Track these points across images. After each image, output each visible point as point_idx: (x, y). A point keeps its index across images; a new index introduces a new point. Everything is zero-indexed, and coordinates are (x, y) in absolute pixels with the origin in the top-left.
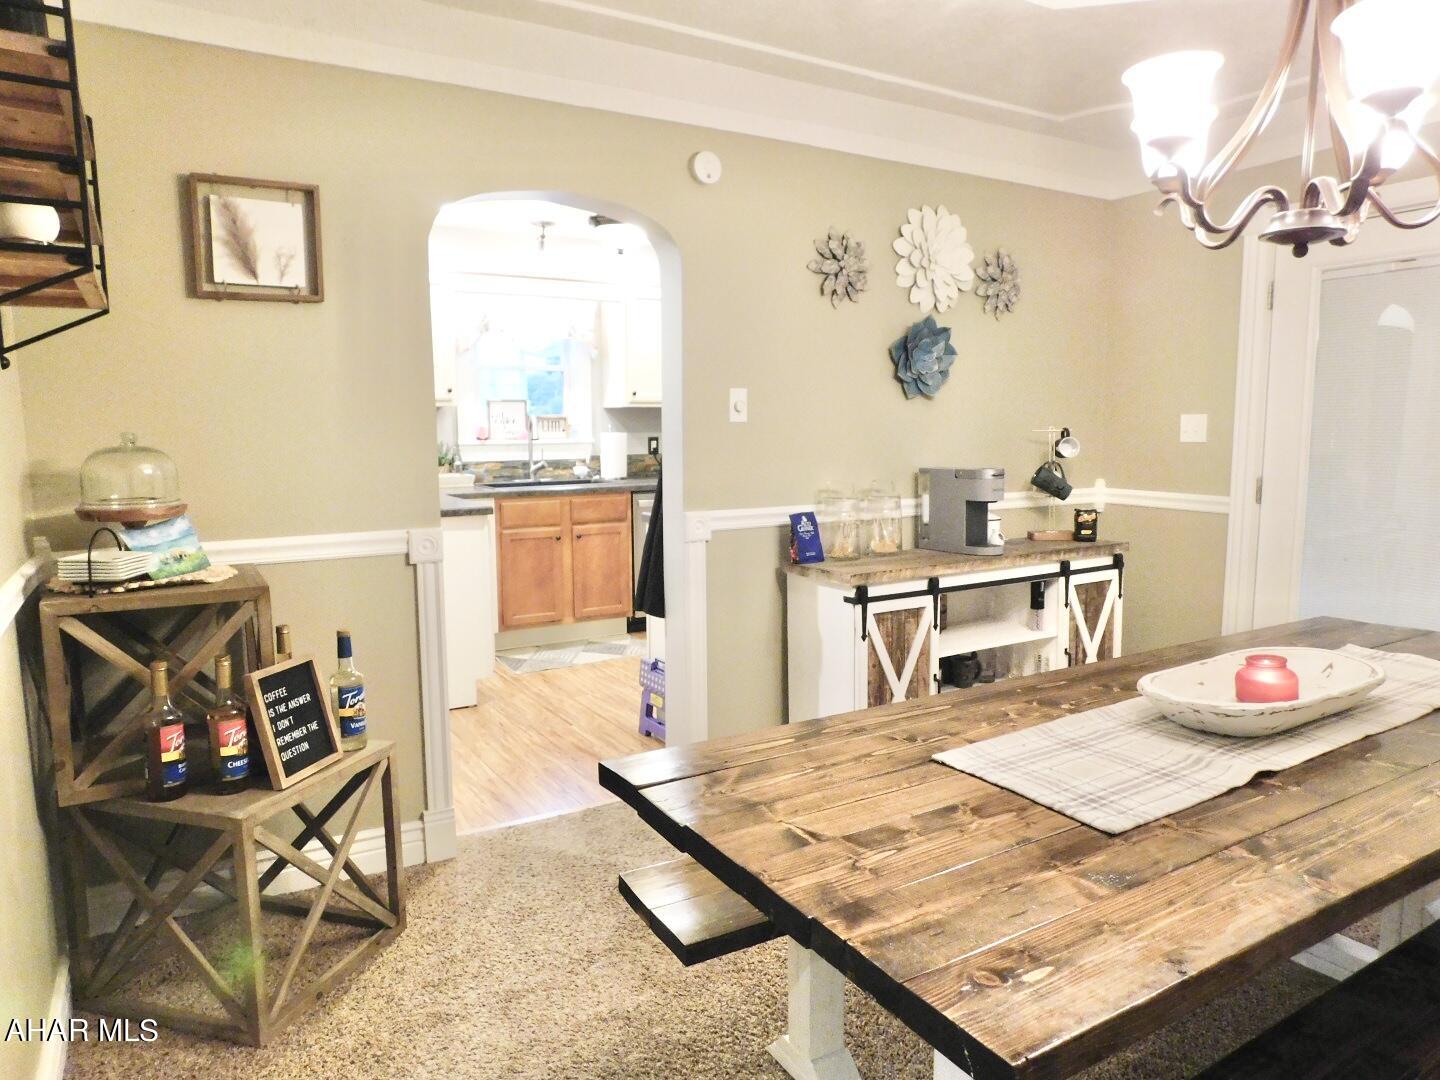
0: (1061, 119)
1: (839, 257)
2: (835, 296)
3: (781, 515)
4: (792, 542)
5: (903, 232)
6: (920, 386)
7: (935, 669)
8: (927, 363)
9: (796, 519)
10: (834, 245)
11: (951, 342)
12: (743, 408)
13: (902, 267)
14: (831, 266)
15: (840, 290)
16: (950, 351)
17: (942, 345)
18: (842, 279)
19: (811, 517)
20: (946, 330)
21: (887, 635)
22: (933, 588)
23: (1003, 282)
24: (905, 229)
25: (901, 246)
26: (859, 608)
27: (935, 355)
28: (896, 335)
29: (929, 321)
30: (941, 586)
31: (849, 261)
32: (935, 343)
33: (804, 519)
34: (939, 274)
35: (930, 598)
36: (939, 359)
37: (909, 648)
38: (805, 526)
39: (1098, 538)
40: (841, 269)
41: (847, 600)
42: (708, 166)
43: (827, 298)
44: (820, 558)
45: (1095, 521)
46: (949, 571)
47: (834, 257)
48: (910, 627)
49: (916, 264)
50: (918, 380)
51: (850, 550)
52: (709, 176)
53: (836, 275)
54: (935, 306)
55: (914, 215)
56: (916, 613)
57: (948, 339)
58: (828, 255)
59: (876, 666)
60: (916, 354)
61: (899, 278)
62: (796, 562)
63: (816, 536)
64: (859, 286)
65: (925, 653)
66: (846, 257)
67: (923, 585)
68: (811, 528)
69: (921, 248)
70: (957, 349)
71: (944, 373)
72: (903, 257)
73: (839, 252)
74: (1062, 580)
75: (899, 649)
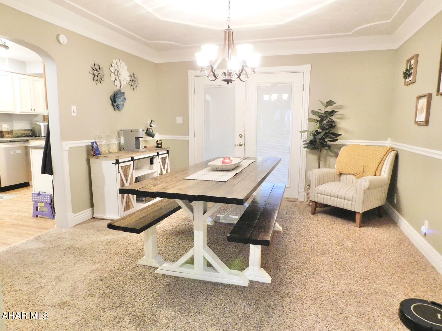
0: (149, 42)
1: (98, 71)
2: (97, 81)
3: (88, 142)
4: (92, 150)
5: (112, 66)
6: (118, 107)
7: (134, 180)
8: (119, 101)
9: (92, 143)
10: (96, 67)
11: (125, 96)
12: (75, 111)
13: (112, 75)
14: (96, 73)
15: (99, 80)
16: (125, 99)
17: (123, 97)
18: (99, 77)
19: (96, 142)
20: (124, 93)
21: (124, 172)
22: (132, 159)
23: (135, 82)
24: (113, 65)
25: (112, 69)
26: (117, 165)
27: (121, 99)
28: (112, 94)
29: (120, 90)
30: (134, 159)
31: (100, 72)
32: (121, 96)
33: (95, 143)
34: (121, 77)
35: (132, 162)
36: (122, 100)
37: (128, 175)
38: (95, 145)
39: (162, 147)
40: (99, 74)
41: (113, 163)
42: (63, 39)
43: (95, 81)
44: (100, 154)
45: (161, 142)
46: (136, 155)
47: (97, 70)
48: (128, 169)
49: (116, 74)
50: (117, 106)
51: (107, 152)
52: (64, 42)
53: (97, 75)
54: (120, 87)
55: (114, 61)
56: (129, 166)
57: (124, 96)
58: (95, 70)
59: (122, 180)
60: (117, 99)
61: (112, 78)
62: (94, 155)
63: (98, 148)
64: (103, 79)
65: (132, 176)
66: (100, 71)
67: (130, 159)
68: (97, 146)
69: (117, 70)
70: (126, 98)
71: (123, 104)
72: (112, 72)
73: (98, 69)
74: (158, 156)
75: (126, 175)
